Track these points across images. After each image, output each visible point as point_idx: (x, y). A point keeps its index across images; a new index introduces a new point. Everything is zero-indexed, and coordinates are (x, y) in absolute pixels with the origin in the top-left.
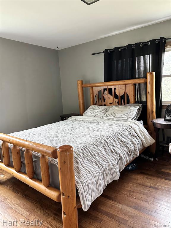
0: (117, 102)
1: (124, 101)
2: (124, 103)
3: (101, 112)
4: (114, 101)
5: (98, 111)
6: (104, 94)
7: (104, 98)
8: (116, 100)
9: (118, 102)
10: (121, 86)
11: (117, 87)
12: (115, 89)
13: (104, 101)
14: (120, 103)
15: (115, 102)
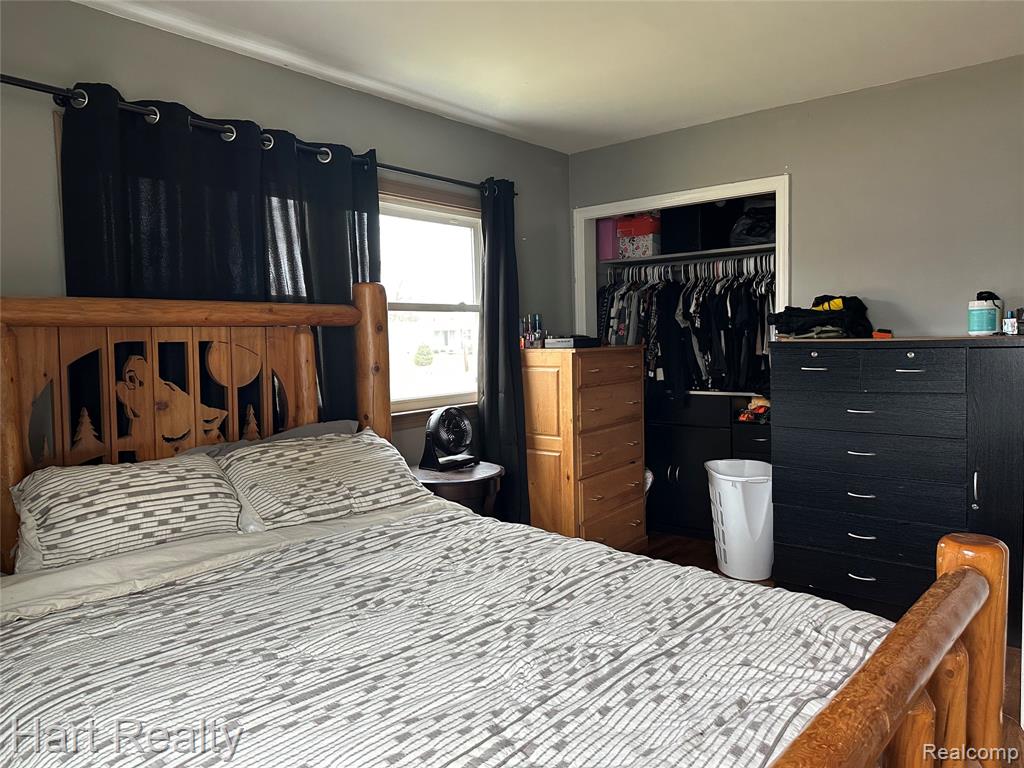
0: (217, 424)
1: (258, 416)
2: (259, 425)
3: (214, 495)
4: (200, 422)
5: (189, 498)
6: (119, 377)
7: (121, 406)
8: (214, 412)
9: (223, 428)
10: (246, 331)
11: (217, 336)
12: (204, 347)
13: (124, 429)
14: (234, 426)
15: (208, 427)
